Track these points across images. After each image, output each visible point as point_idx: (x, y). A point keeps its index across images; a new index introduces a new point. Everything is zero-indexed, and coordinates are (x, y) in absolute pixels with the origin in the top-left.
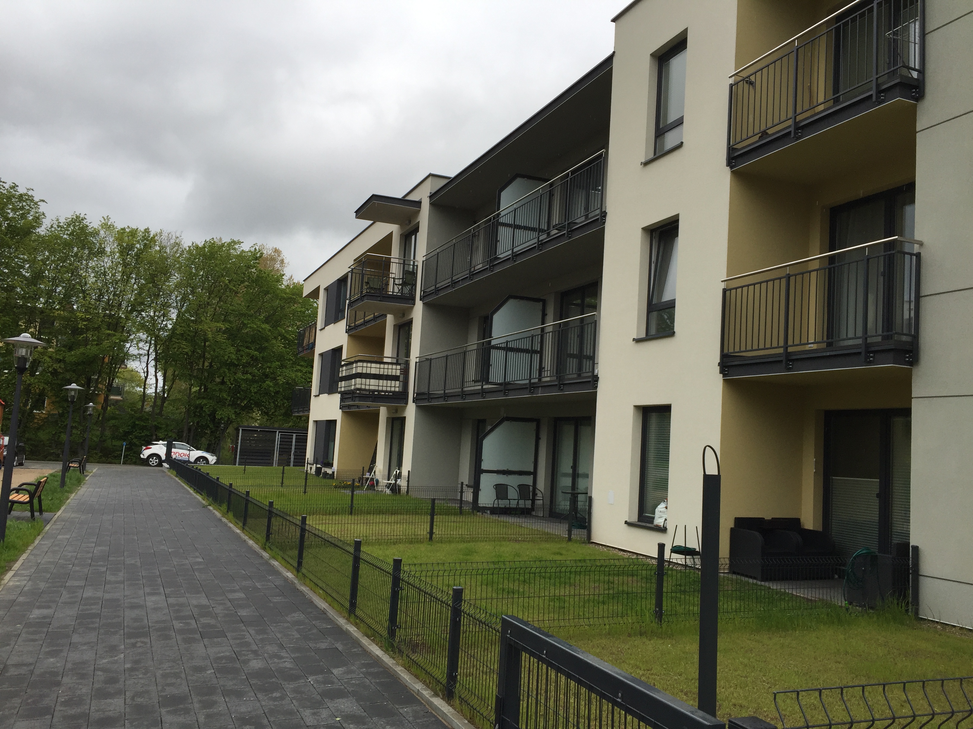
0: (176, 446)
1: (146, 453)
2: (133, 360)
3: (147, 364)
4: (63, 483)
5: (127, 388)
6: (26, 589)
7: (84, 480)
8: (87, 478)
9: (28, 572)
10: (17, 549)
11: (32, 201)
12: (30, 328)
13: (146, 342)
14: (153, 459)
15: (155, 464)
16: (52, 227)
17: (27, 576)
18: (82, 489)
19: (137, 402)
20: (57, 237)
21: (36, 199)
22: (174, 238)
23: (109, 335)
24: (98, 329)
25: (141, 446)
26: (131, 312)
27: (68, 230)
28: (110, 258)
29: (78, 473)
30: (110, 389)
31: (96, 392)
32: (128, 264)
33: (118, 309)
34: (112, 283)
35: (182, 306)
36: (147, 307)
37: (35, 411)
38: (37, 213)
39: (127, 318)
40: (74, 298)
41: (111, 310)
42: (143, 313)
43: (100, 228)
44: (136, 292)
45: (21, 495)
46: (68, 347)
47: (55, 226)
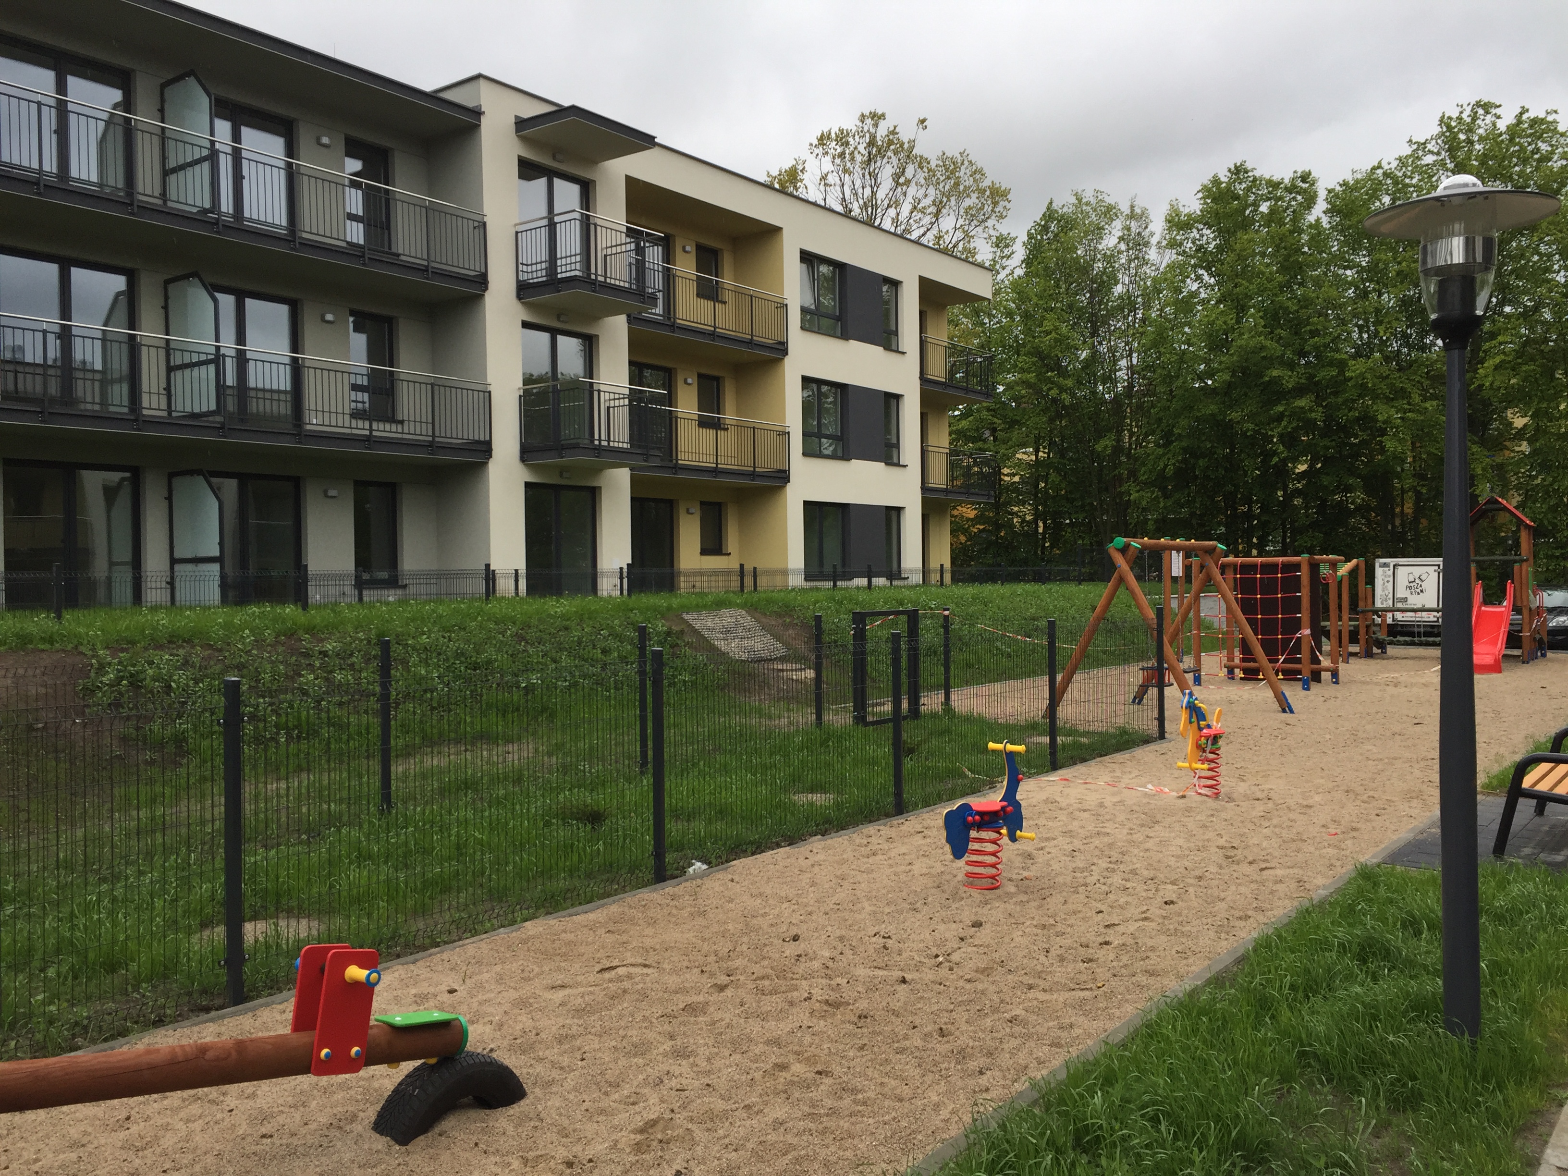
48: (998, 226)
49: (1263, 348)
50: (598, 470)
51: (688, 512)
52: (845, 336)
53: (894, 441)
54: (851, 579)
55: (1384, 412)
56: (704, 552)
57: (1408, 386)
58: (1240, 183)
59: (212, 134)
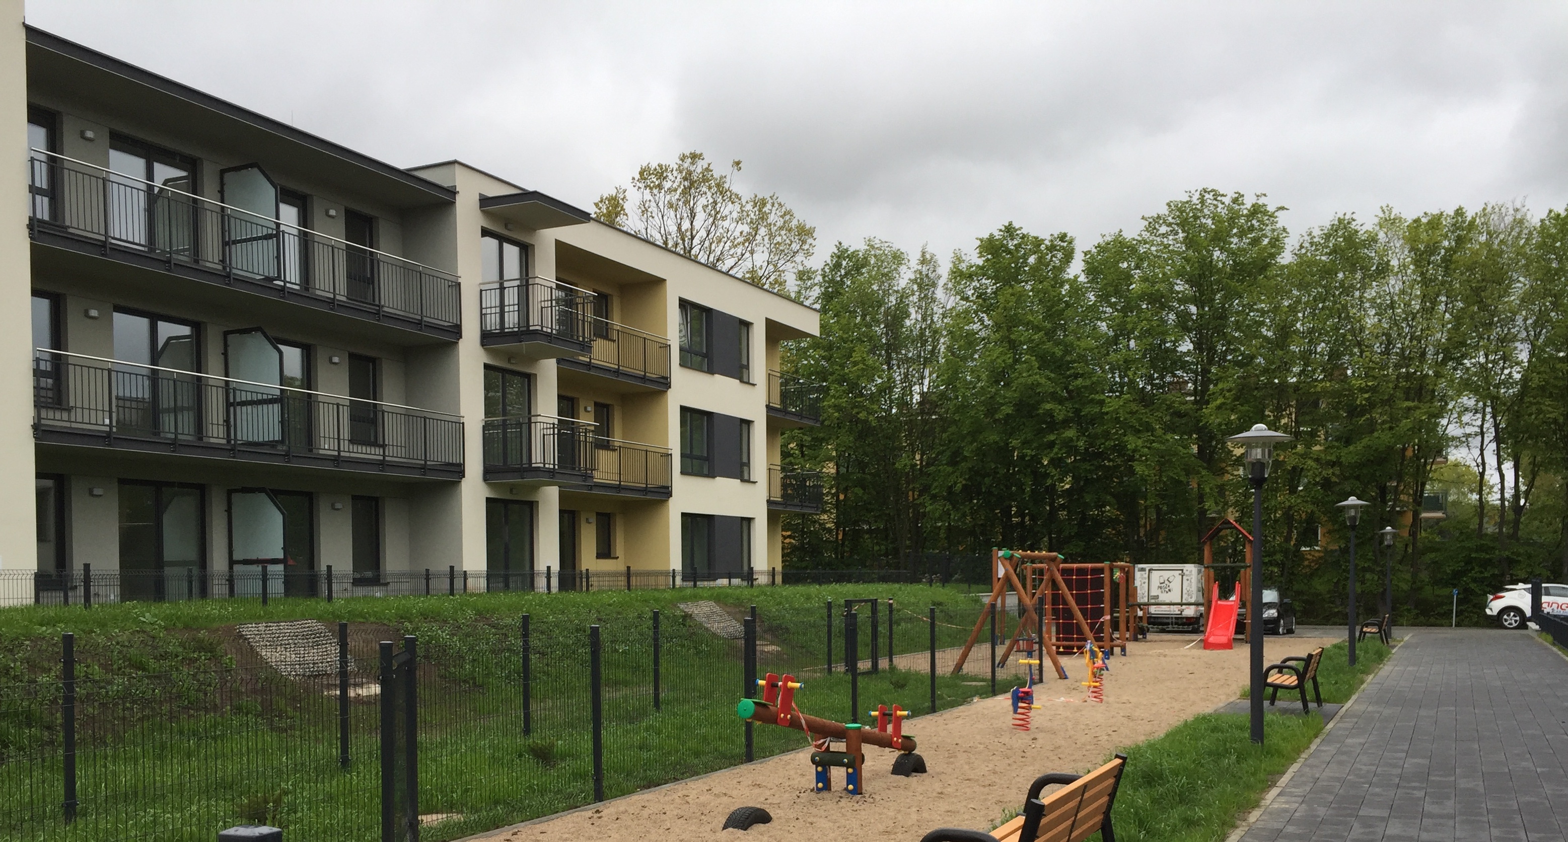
0: (1552, 591)
1: (1495, 606)
2: (1456, 447)
3: (1482, 450)
4: (1353, 659)
5: (1451, 498)
6: (1297, 814)
7: (1390, 653)
8: (1394, 651)
9: (1301, 790)
10: (1283, 756)
11: (1265, 213)
12: (1282, 417)
13: (1476, 412)
14: (1508, 615)
15: (1515, 625)
16: (1301, 247)
17: (1299, 796)
18: (1386, 668)
19: (1471, 519)
20: (1311, 263)
21: (1271, 208)
22: (1511, 212)
23: (1409, 409)
24: (1389, 401)
25: (1485, 594)
26: (1444, 362)
27: (1328, 247)
28: (1400, 277)
29: (1379, 643)
30: (1419, 500)
31: (1398, 509)
32: (1431, 280)
33: (1420, 362)
34: (1406, 319)
35: (1537, 336)
36: (1472, 348)
37: (1303, 549)
38: (1273, 230)
39: (1438, 375)
40: (1347, 357)
41: (1407, 367)
42: (1466, 361)
43: (1378, 228)
44: (1450, 326)
45: (1286, 677)
46: (1344, 439)
47: (1306, 245)
48: (806, 262)
49: (1039, 384)
50: (536, 488)
51: (588, 521)
52: (711, 371)
53: (745, 460)
54: (715, 580)
55: (1132, 442)
56: (600, 556)
57: (1152, 420)
58: (1012, 239)
59: (278, 218)
